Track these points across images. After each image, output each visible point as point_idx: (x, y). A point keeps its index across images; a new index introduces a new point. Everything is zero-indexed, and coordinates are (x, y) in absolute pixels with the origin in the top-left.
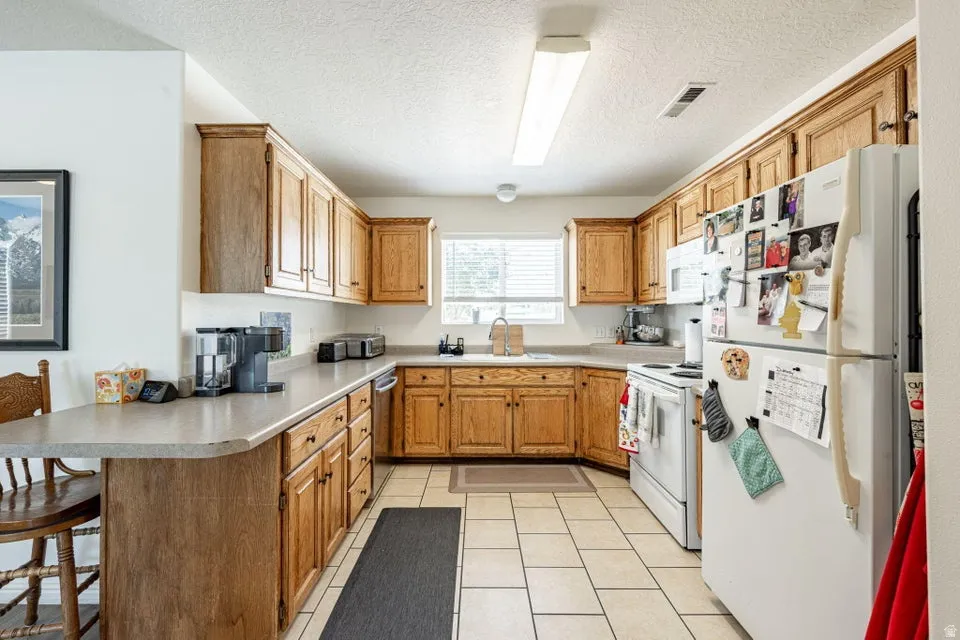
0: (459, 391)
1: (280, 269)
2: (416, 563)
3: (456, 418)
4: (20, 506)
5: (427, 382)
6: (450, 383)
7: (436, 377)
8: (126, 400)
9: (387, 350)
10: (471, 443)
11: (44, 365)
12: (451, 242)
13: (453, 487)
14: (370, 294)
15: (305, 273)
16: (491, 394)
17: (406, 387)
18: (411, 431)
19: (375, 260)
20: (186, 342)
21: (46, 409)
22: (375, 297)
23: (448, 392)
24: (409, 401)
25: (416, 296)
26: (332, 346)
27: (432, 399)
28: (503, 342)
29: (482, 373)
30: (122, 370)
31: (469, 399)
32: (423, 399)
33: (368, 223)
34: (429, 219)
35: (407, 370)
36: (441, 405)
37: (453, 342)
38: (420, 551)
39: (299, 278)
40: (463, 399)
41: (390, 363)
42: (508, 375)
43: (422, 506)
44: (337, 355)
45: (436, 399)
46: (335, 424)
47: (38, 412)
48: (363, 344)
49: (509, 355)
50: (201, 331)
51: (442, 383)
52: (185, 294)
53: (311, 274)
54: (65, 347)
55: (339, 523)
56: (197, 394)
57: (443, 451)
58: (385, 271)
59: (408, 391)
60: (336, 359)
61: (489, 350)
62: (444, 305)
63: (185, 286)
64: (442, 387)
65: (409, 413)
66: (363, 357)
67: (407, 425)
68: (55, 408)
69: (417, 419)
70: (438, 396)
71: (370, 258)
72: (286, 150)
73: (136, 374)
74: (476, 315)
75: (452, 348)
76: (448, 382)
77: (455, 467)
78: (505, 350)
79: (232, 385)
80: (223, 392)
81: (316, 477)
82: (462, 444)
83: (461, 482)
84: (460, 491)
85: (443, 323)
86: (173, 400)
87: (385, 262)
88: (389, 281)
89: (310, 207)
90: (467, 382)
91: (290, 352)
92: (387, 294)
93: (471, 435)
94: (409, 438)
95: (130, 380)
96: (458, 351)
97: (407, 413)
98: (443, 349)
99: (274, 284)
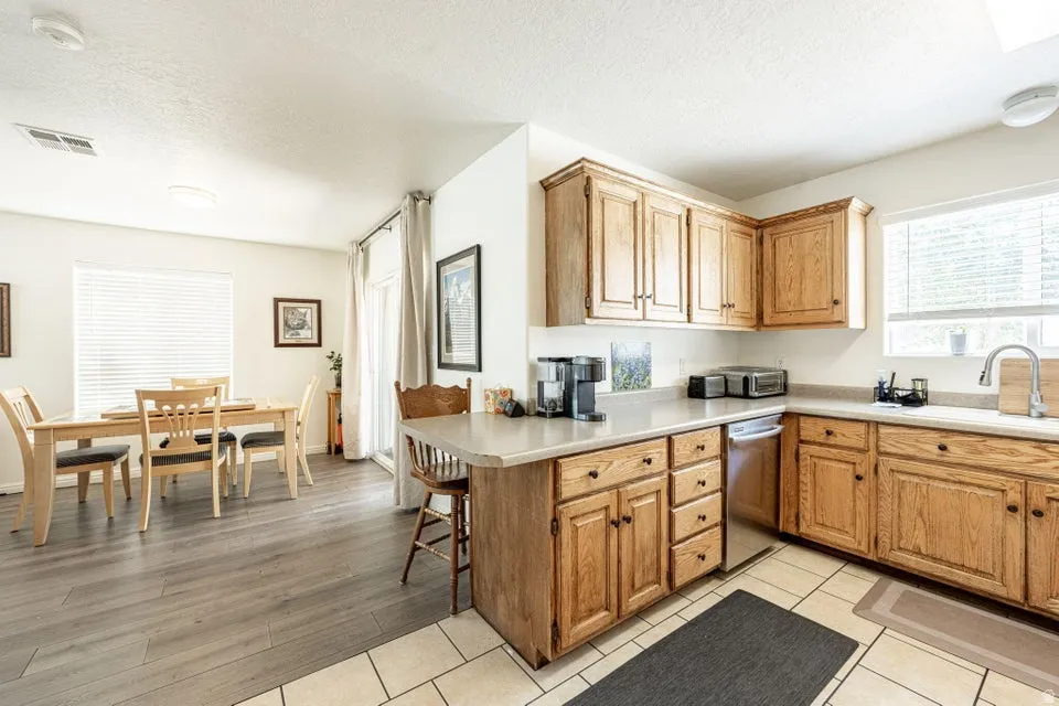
0: (894, 463)
1: (604, 299)
2: (737, 676)
3: (887, 504)
4: (447, 473)
5: (832, 440)
6: (877, 447)
7: (851, 436)
8: (497, 412)
9: (790, 389)
10: (918, 553)
11: (469, 380)
12: (902, 225)
13: (863, 608)
14: (760, 316)
15: (640, 301)
16: (968, 480)
17: (802, 442)
18: (808, 504)
19: (766, 274)
20: (533, 370)
21: (469, 411)
22: (767, 321)
23: (873, 461)
24: (806, 462)
25: (829, 316)
26: (702, 379)
27: (843, 466)
28: (1028, 391)
29: (944, 441)
30: (498, 389)
31: (915, 480)
32: (827, 463)
33: (757, 228)
34: (848, 201)
35: (802, 419)
36: (859, 478)
37: (904, 385)
38: (753, 666)
39: (632, 306)
40: (903, 478)
41: (778, 407)
42: (1012, 452)
43: (794, 611)
44: (709, 391)
45: (850, 467)
46: (639, 466)
47: (465, 412)
48: (746, 380)
49: (1042, 416)
50: (540, 360)
51: (861, 445)
52: (532, 328)
53: (649, 301)
54: (480, 370)
55: (652, 577)
56: (540, 414)
57: (863, 548)
58: (780, 283)
59: (804, 449)
60: (708, 395)
61: (988, 403)
62: (888, 326)
63: (532, 322)
64: (860, 451)
65: (806, 478)
66: (746, 396)
67: (802, 494)
68: (472, 411)
69: (818, 490)
70: (854, 464)
71: (760, 272)
72: (612, 177)
73: (504, 393)
74: (959, 341)
75: (901, 393)
76: (872, 445)
77: (886, 580)
78: (1031, 406)
79: (563, 411)
80: (555, 415)
81: (607, 516)
82: (900, 549)
83: (883, 606)
84: (876, 619)
85: (886, 352)
86: (520, 416)
87: (781, 274)
88: (787, 298)
89: (648, 228)
90: (911, 451)
91: (649, 383)
92: (782, 315)
93: (920, 540)
94: (807, 514)
95: (500, 397)
96: (913, 400)
97: (802, 478)
98: (885, 395)
99: (595, 314)
